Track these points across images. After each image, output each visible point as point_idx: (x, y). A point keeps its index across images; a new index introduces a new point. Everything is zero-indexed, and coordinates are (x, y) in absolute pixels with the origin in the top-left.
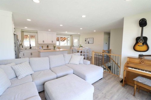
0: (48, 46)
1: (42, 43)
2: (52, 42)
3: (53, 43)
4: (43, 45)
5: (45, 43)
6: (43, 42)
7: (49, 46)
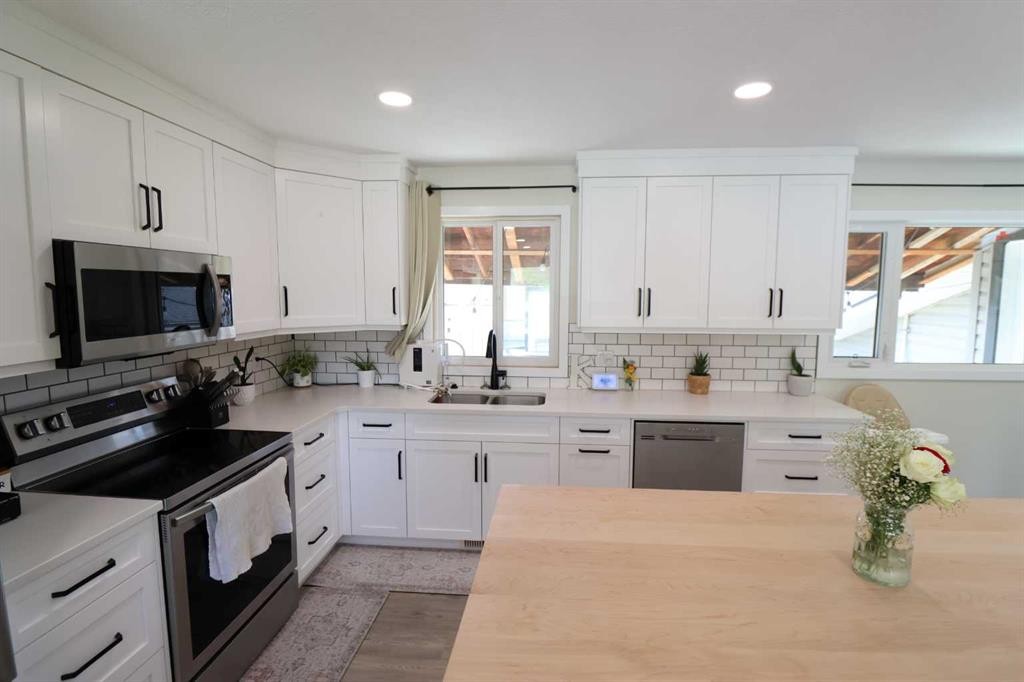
0: (700, 368)
1: (627, 319)
2: (776, 303)
3: (787, 323)
4: (636, 353)
5: (663, 319)
6: (645, 303)
7: (713, 364)
